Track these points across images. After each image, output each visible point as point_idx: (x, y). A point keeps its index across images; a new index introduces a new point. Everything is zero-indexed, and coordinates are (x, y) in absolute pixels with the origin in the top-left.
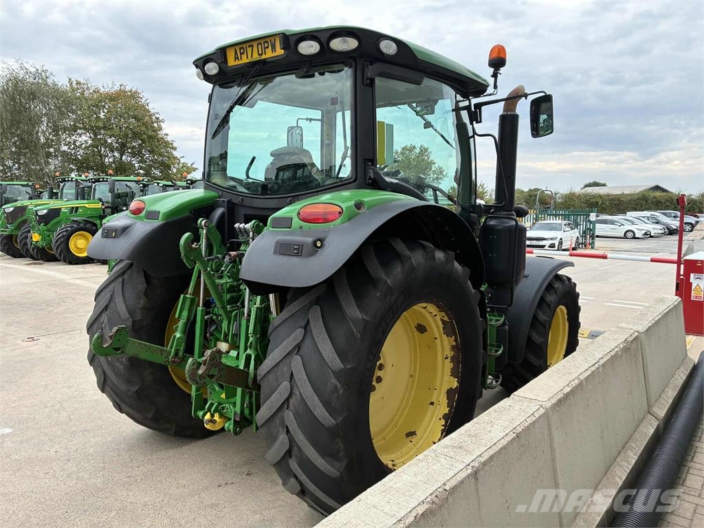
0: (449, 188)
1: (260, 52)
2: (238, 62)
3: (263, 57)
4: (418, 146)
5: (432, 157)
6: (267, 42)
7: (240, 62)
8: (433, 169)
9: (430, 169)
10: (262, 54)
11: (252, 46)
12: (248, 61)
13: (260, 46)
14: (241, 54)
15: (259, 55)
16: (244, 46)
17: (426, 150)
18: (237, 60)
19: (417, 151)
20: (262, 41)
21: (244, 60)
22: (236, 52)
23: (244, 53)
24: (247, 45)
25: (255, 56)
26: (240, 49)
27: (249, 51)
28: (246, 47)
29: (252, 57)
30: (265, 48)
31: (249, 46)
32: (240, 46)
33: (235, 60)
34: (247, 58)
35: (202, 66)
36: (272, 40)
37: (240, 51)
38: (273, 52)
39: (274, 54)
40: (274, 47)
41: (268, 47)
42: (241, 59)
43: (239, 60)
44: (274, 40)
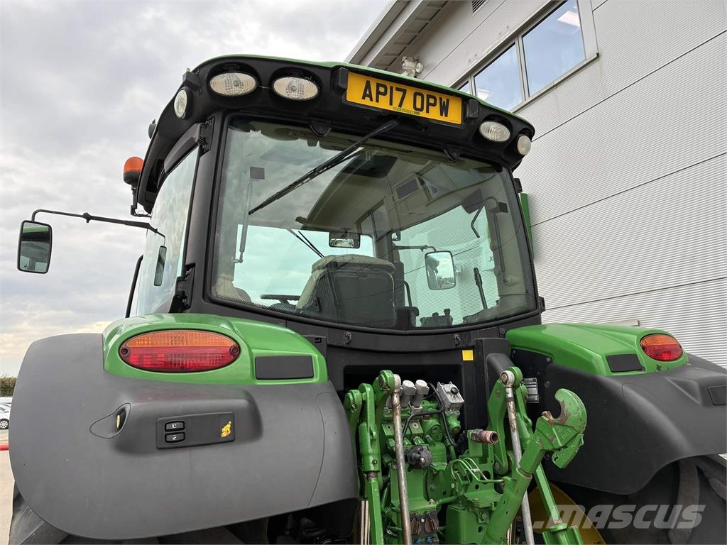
1: (419, 106)
2: (367, 102)
3: (423, 114)
7: (373, 104)
10: (421, 110)
11: (405, 92)
12: (391, 108)
13: (419, 98)
14: (378, 93)
16: (389, 85)
18: (367, 98)
20: (425, 93)
21: (383, 104)
22: (368, 86)
23: (385, 94)
24: (395, 85)
25: (408, 108)
26: (378, 85)
27: (397, 96)
28: (391, 88)
29: (400, 105)
30: (428, 104)
31: (397, 89)
32: (380, 82)
33: (363, 98)
34: (391, 104)
35: (269, 75)
36: (444, 100)
37: (378, 89)
38: (442, 115)
39: (443, 119)
40: (444, 110)
41: (434, 105)
42: (377, 101)
43: (371, 100)
44: (448, 100)
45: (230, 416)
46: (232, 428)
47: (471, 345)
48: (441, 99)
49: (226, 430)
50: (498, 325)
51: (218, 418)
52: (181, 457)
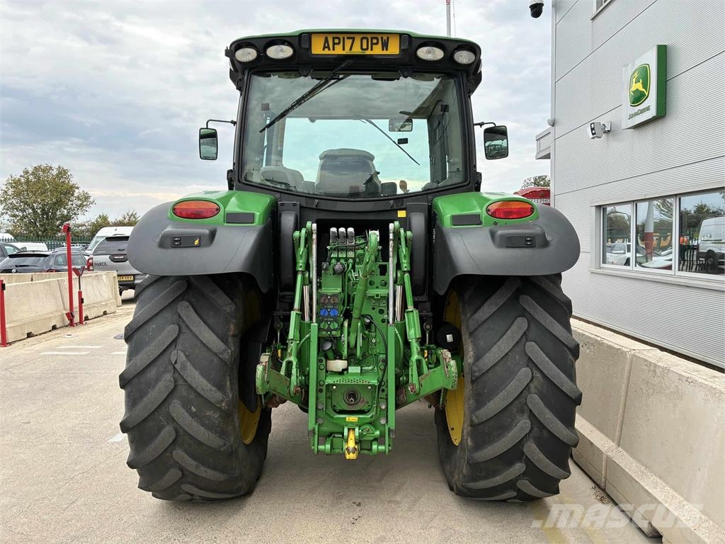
0: (98, 216)
1: (365, 47)
2: (326, 52)
3: (369, 52)
4: (55, 166)
5: (74, 181)
6: (377, 39)
7: (331, 52)
8: (76, 195)
9: (73, 195)
10: (367, 49)
11: (353, 39)
12: (344, 53)
13: (365, 41)
14: (334, 44)
15: (362, 48)
16: (341, 36)
17: (65, 172)
18: (327, 49)
19: (55, 172)
20: (369, 37)
21: (339, 51)
22: (326, 40)
23: (339, 43)
24: (346, 36)
25: (357, 50)
26: (334, 38)
27: (348, 42)
28: (344, 38)
29: (351, 49)
30: (372, 44)
31: (348, 38)
32: (335, 36)
33: (324, 50)
34: (344, 49)
35: (262, 47)
36: (385, 38)
37: (333, 41)
38: (383, 50)
39: (385, 52)
40: (385, 46)
41: (377, 44)
42: (334, 49)
43: (329, 50)
44: (388, 38)
45: (200, 237)
46: (199, 241)
47: (403, 207)
48: (382, 38)
49: (196, 242)
50: (427, 194)
51: (193, 237)
52: (179, 251)
